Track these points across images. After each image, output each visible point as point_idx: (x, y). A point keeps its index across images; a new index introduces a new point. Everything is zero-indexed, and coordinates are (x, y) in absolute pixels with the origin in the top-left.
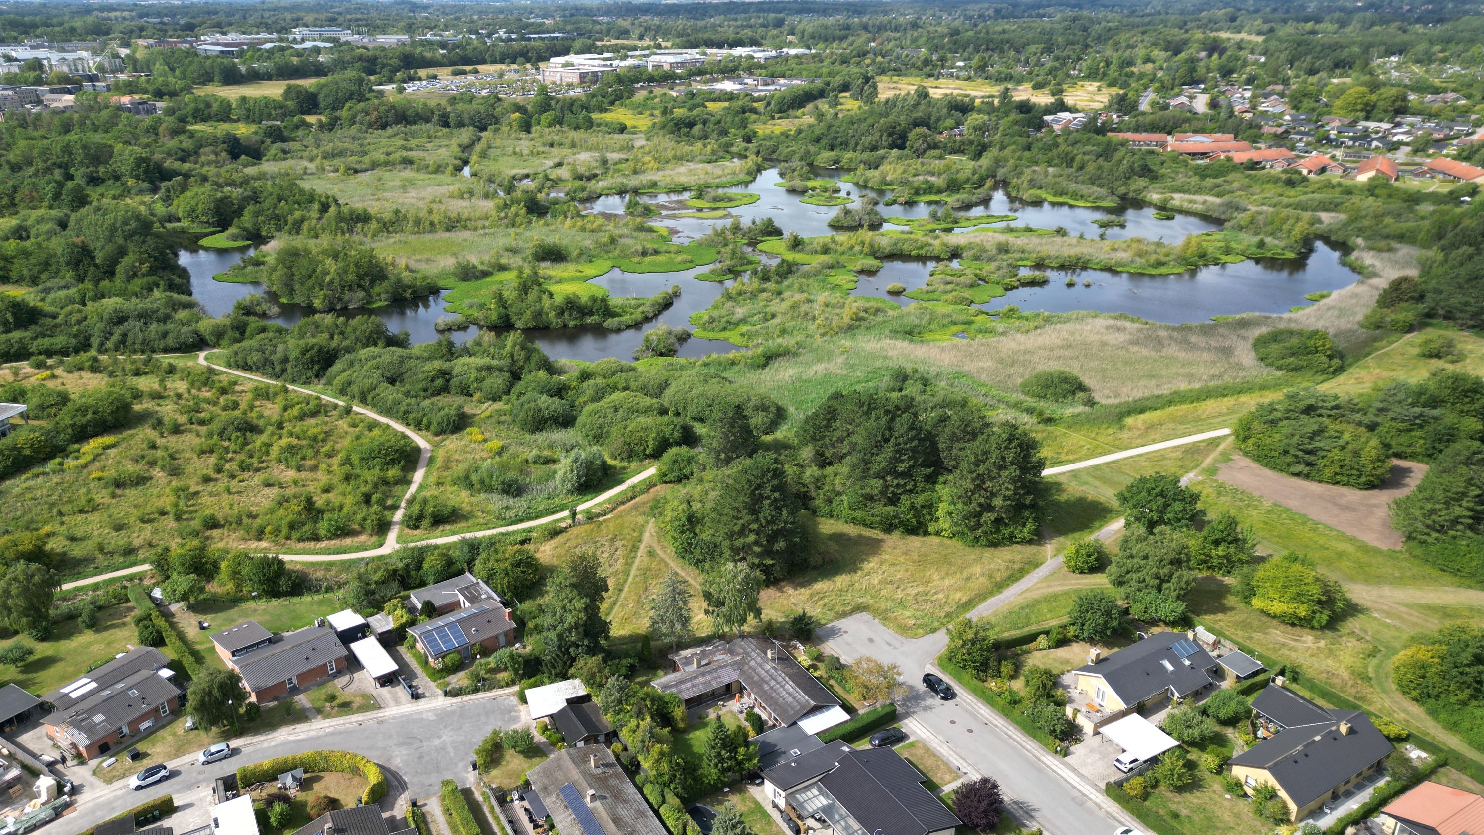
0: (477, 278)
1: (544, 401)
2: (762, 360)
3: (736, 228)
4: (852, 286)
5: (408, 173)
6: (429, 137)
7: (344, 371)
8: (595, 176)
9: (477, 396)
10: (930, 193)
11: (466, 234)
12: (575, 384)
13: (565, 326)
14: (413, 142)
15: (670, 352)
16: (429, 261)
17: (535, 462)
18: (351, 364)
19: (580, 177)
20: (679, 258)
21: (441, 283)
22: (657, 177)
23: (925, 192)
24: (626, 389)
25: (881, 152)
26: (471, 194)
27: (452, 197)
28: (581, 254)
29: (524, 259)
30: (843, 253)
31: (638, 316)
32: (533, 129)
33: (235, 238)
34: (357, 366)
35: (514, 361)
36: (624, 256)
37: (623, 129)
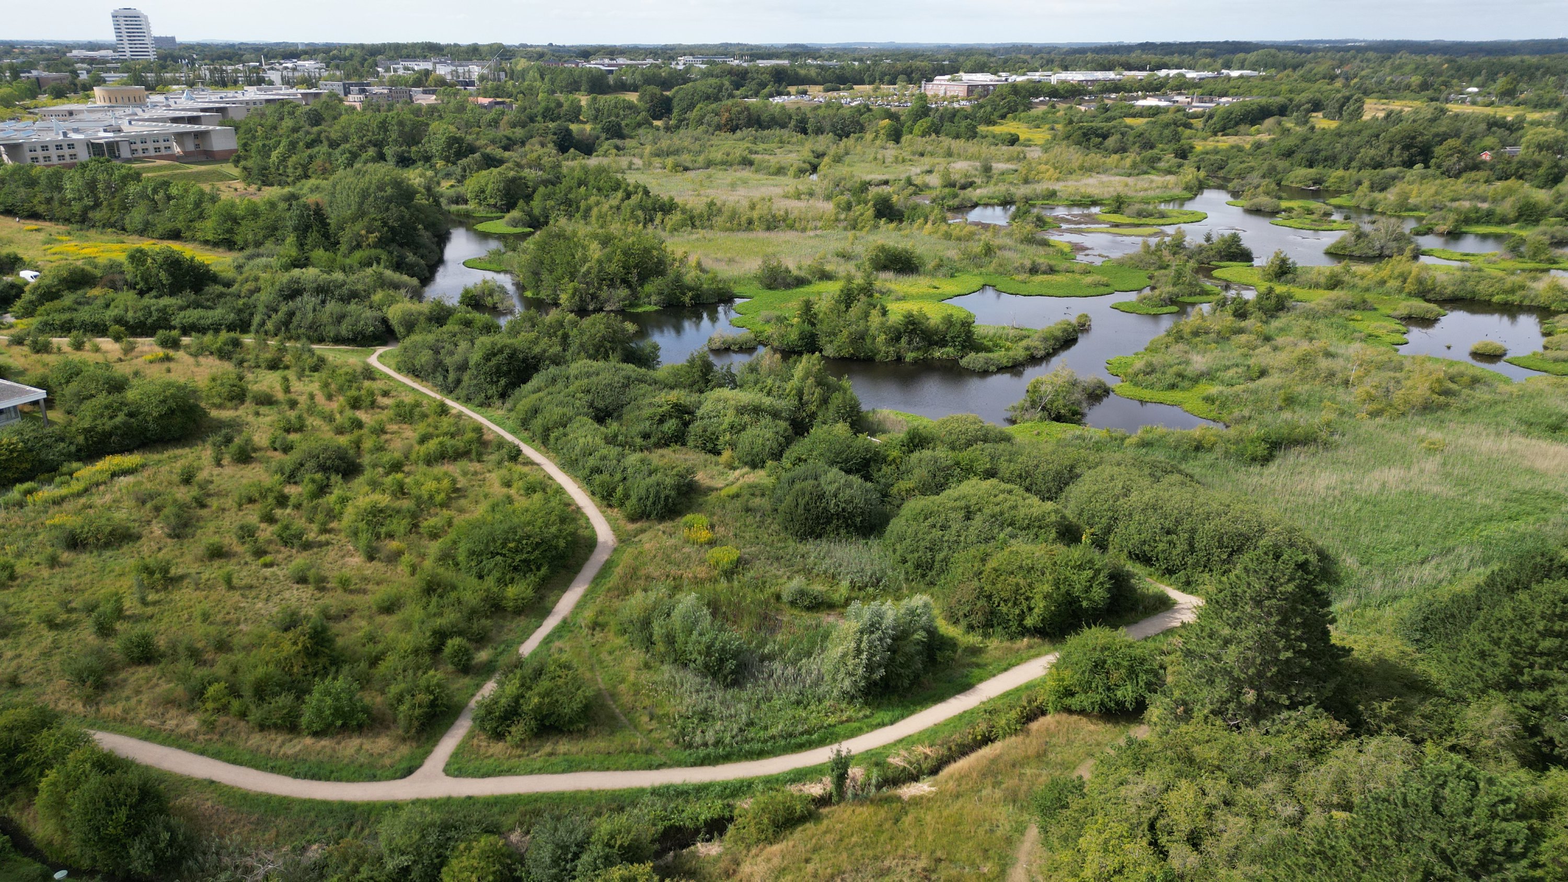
0: (788, 286)
1: (833, 480)
2: (1261, 450)
3: (1178, 246)
4: (1397, 338)
5: (746, 173)
6: (781, 142)
7: (539, 390)
8: (971, 184)
9: (726, 455)
10: (1488, 223)
11: (790, 235)
12: (895, 453)
13: (899, 359)
14: (761, 147)
15: (1073, 416)
16: (731, 261)
17: (793, 603)
18: (554, 380)
19: (953, 185)
20: (1089, 279)
21: (737, 290)
22: (1058, 186)
23: (1477, 221)
24: (990, 474)
25: (1392, 171)
26: (811, 194)
27: (786, 197)
28: (939, 266)
29: (858, 268)
30: (1367, 290)
31: (1019, 352)
32: (903, 139)
33: (514, 223)
34: (560, 384)
35: (802, 404)
36: (1003, 271)
37: (1013, 140)
